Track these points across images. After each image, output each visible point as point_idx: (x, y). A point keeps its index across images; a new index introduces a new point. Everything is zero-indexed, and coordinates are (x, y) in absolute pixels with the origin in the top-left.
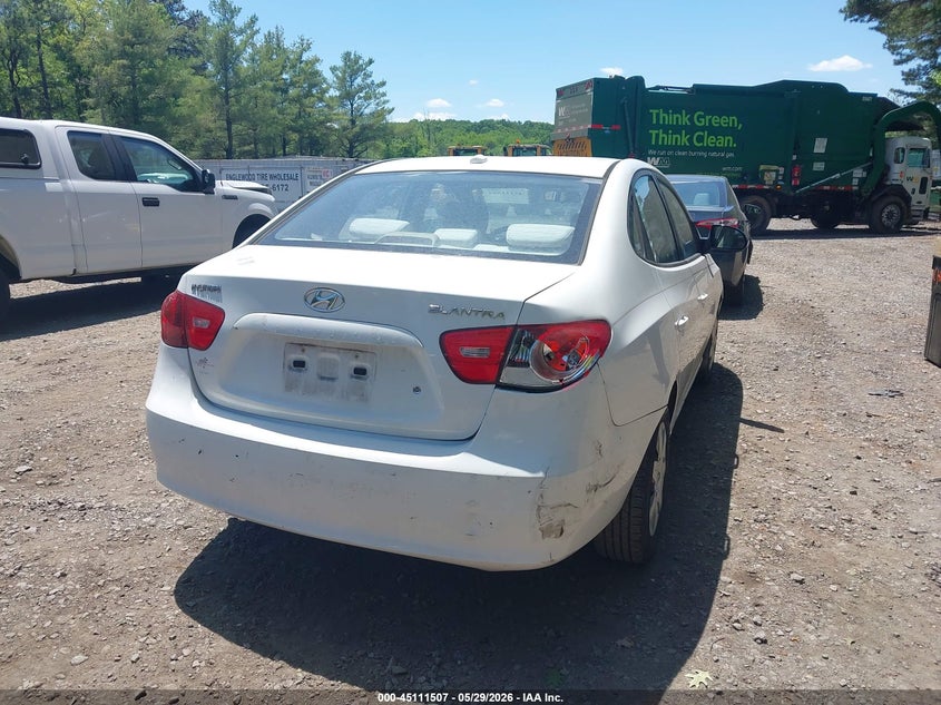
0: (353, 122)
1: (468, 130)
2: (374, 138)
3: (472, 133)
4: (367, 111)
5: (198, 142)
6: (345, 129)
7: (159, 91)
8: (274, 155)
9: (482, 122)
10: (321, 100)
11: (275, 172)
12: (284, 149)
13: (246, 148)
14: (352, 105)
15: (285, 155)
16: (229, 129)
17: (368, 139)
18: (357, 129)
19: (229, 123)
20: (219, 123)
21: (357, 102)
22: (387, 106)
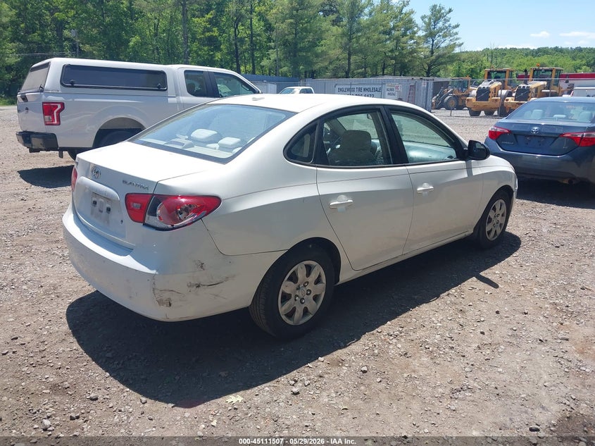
0: (432, 52)
1: (527, 55)
2: (445, 63)
3: (530, 57)
4: (443, 45)
5: (331, 67)
6: (425, 57)
7: (310, 38)
8: (376, 75)
9: (539, 49)
10: (412, 38)
11: (367, 87)
12: (383, 71)
13: (359, 71)
14: (433, 41)
15: (383, 75)
16: (349, 59)
17: (442, 63)
18: (434, 57)
19: (350, 55)
20: (344, 55)
21: (437, 39)
22: (457, 42)
